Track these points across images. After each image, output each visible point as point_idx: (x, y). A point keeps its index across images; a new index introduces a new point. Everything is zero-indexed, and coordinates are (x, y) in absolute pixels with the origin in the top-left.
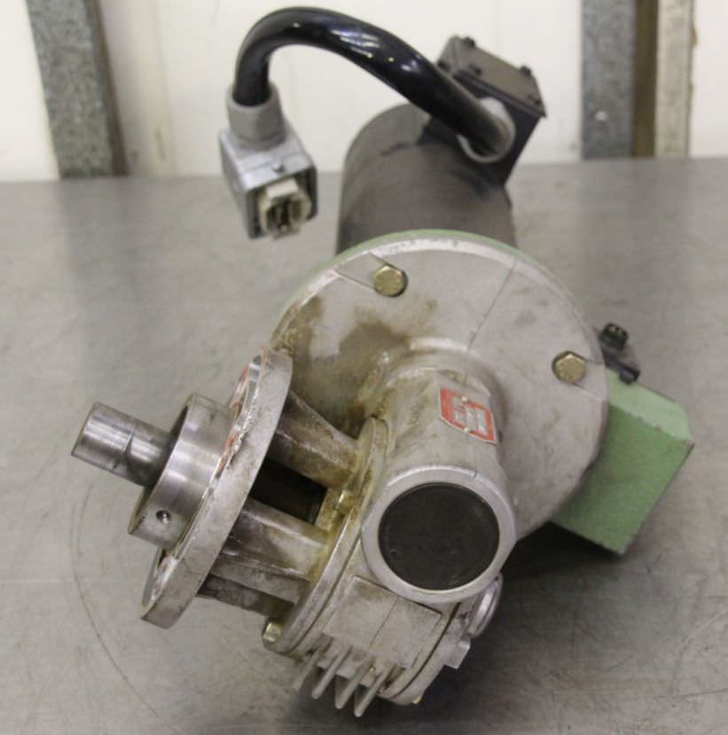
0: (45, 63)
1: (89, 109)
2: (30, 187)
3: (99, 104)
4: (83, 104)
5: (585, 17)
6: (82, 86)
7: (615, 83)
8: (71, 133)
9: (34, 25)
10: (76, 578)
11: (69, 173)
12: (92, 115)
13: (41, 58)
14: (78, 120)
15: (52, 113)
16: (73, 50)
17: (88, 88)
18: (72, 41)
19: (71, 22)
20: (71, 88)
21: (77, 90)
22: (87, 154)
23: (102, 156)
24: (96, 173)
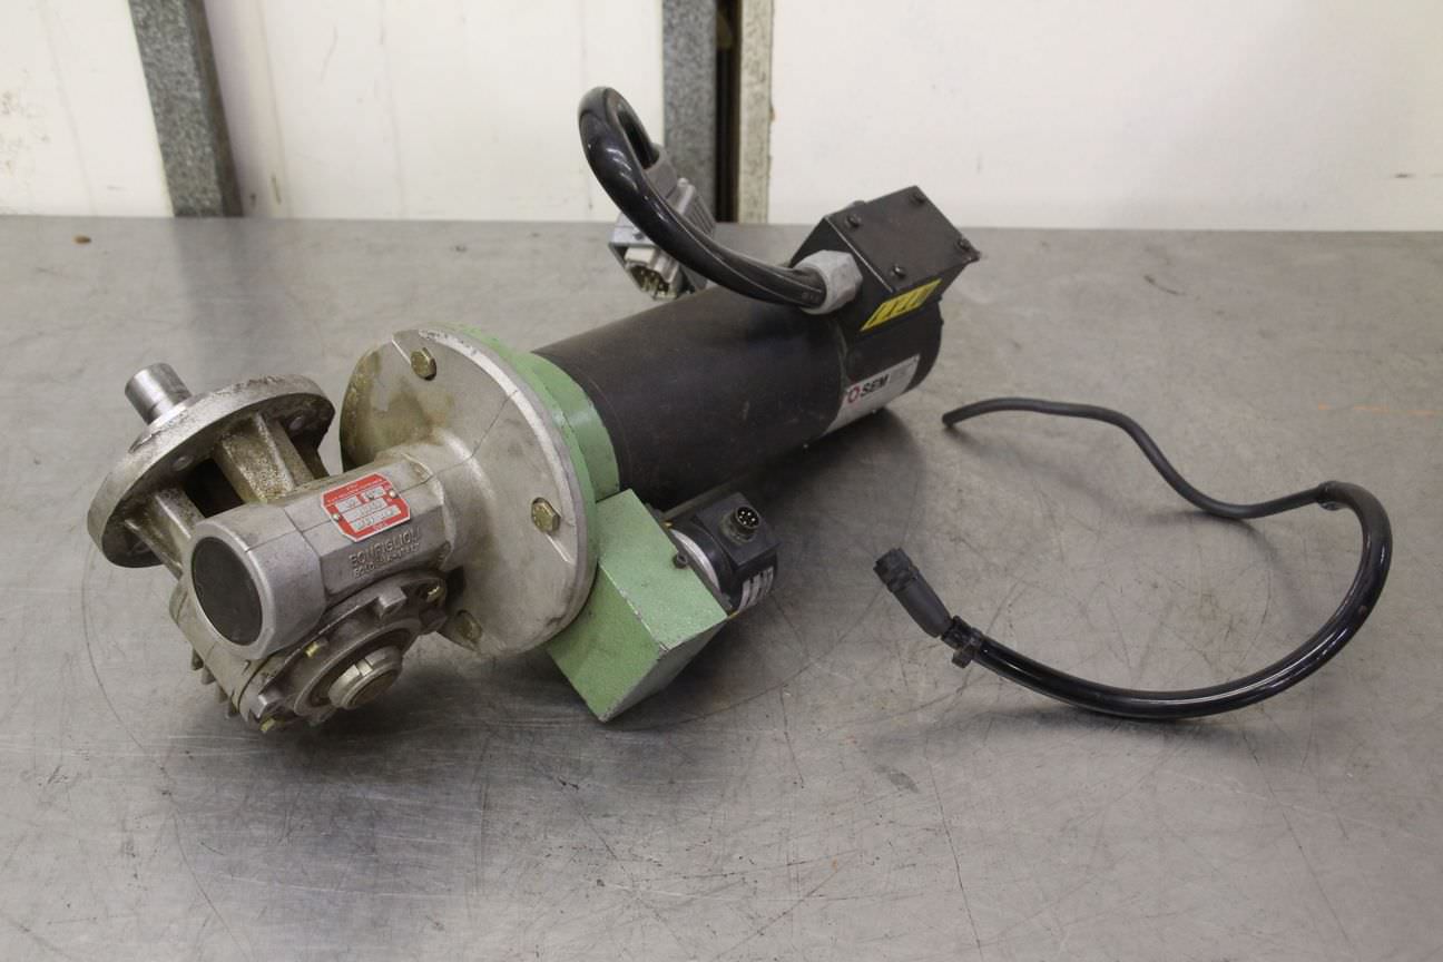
0: (157, 110)
1: (199, 153)
2: (147, 222)
3: (208, 150)
4: (194, 150)
5: (666, 88)
6: (192, 132)
7: (695, 151)
8: (184, 175)
9: (147, 76)
10: (83, 589)
11: (182, 212)
12: (202, 160)
13: (154, 105)
14: (189, 163)
15: (166, 156)
16: (183, 98)
17: (198, 134)
18: (183, 91)
19: (183, 74)
20: (183, 134)
21: (188, 135)
22: (197, 195)
23: (213, 196)
24: (207, 213)
